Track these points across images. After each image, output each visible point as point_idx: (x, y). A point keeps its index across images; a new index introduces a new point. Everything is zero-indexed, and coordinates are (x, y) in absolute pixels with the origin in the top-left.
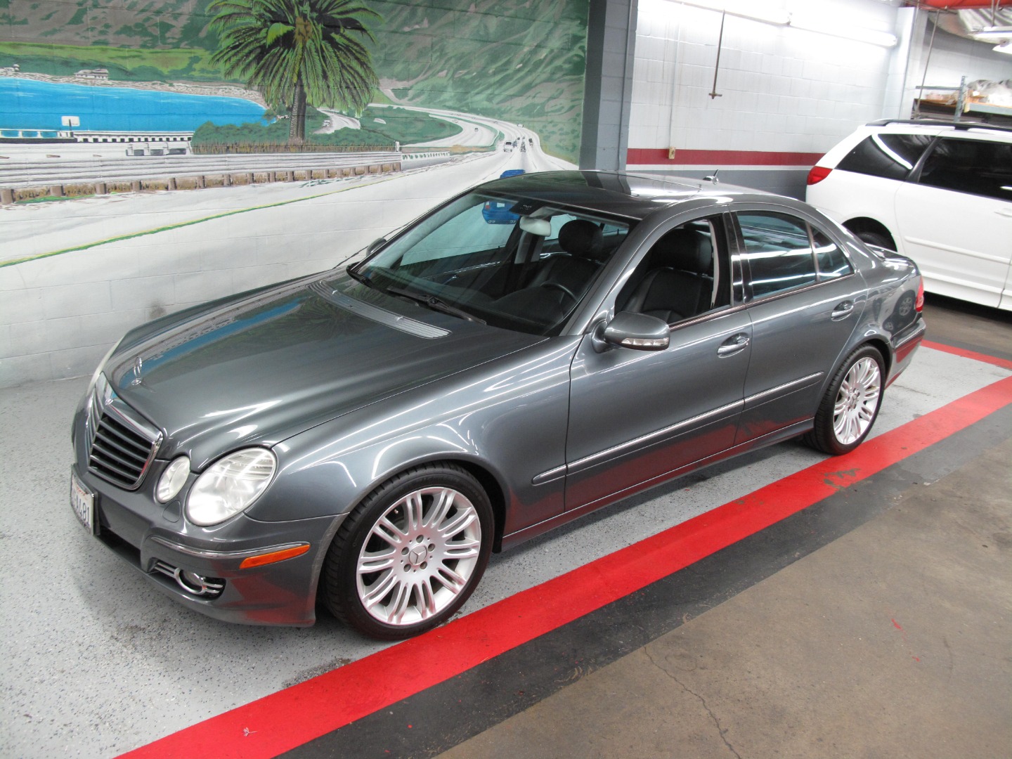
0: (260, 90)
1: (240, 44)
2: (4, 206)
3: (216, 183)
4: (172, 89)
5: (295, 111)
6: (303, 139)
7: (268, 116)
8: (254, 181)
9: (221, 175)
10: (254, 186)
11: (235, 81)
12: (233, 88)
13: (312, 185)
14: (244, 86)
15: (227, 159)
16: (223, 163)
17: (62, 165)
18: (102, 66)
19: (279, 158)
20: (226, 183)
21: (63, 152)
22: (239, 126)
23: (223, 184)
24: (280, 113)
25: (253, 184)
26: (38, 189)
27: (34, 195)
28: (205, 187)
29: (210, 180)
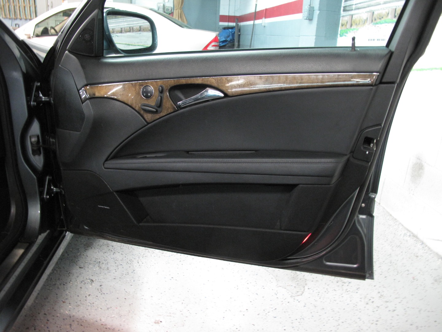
26: (384, 12)
27: (381, 18)
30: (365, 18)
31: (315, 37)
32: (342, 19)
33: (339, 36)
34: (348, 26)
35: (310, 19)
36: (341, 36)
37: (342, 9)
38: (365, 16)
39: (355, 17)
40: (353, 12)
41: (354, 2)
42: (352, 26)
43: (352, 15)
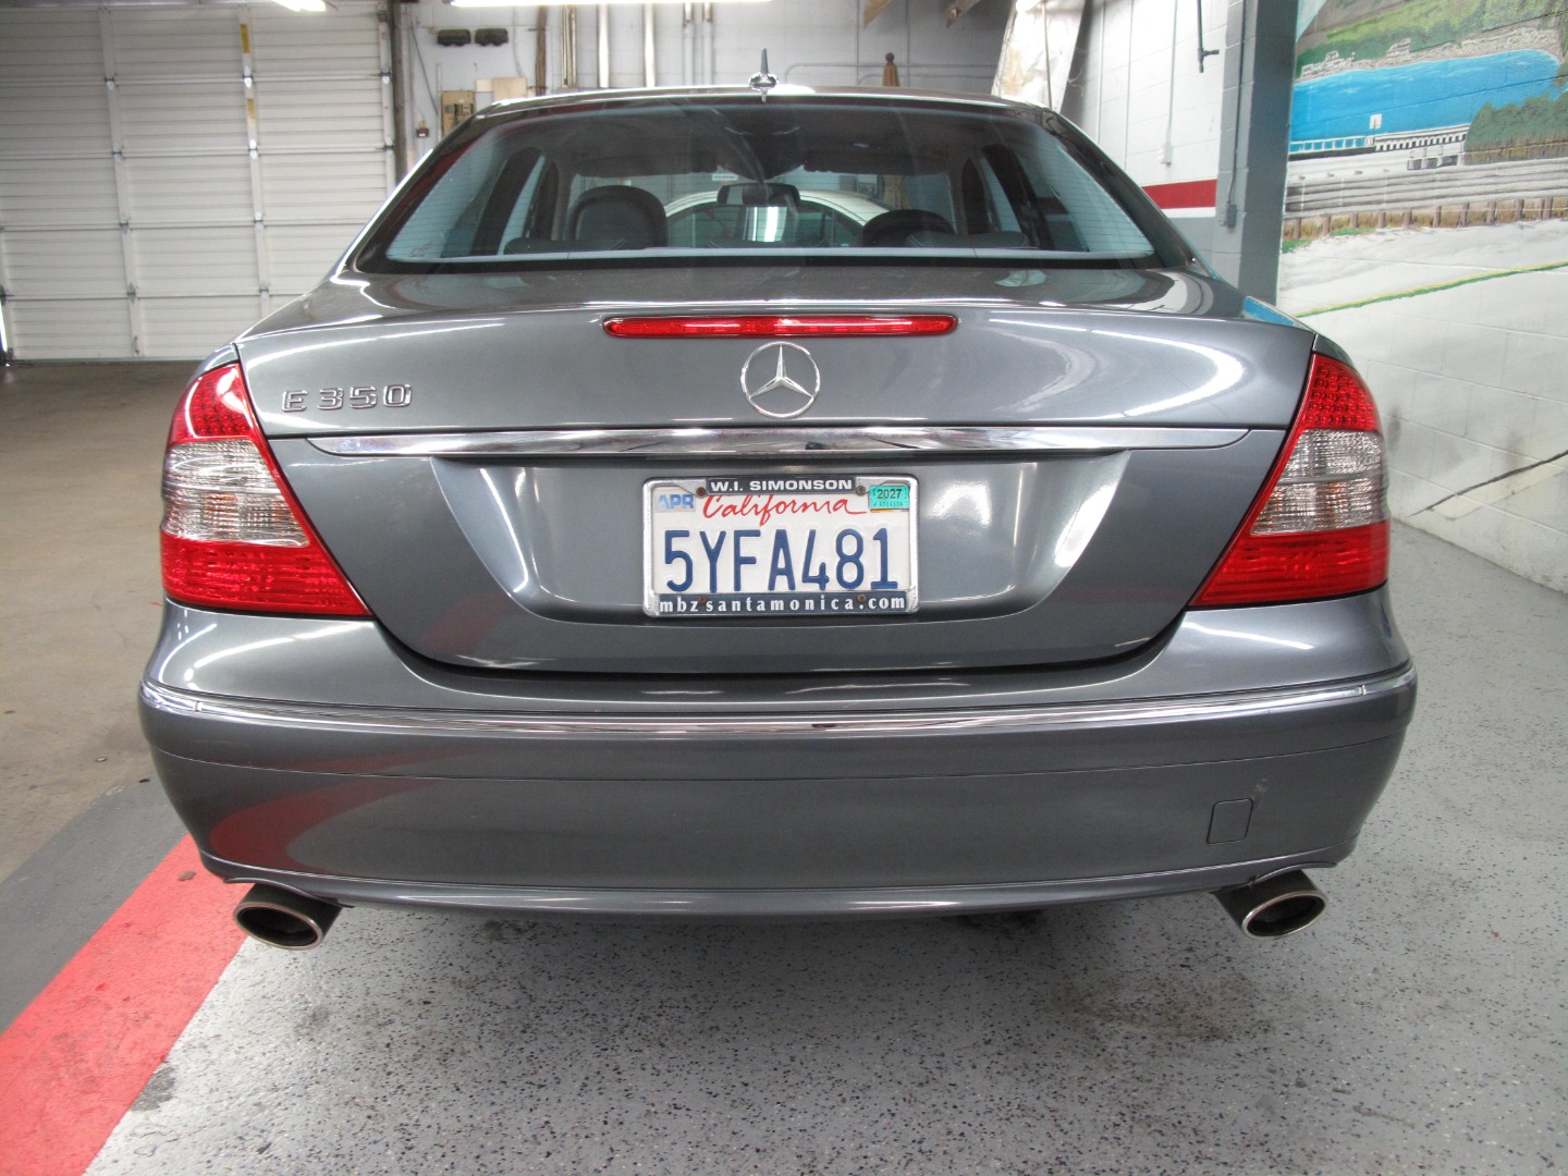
2: (1324, 238)
3: (1478, 219)
4: (1460, 52)
7: (1562, 77)
8: (1523, 217)
9: (1486, 204)
10: (1522, 226)
11: (1527, 19)
12: (1523, 30)
14: (1538, 22)
15: (1497, 172)
16: (1491, 180)
17: (1365, 184)
18: (1407, 34)
19: (1557, 167)
20: (1489, 217)
21: (1367, 166)
22: (1519, 106)
23: (1485, 220)
25: (1520, 222)
26: (1344, 217)
27: (1340, 226)
28: (1467, 223)
29: (1474, 213)
30: (1318, 224)
31: (1240, 255)
32: (1286, 226)
33: (1281, 251)
34: (1295, 236)
35: (1230, 222)
36: (1285, 252)
37: (1284, 207)
38: (1318, 222)
39: (1304, 222)
40: (1301, 214)
41: (1303, 198)
42: (1300, 236)
43: (1300, 219)
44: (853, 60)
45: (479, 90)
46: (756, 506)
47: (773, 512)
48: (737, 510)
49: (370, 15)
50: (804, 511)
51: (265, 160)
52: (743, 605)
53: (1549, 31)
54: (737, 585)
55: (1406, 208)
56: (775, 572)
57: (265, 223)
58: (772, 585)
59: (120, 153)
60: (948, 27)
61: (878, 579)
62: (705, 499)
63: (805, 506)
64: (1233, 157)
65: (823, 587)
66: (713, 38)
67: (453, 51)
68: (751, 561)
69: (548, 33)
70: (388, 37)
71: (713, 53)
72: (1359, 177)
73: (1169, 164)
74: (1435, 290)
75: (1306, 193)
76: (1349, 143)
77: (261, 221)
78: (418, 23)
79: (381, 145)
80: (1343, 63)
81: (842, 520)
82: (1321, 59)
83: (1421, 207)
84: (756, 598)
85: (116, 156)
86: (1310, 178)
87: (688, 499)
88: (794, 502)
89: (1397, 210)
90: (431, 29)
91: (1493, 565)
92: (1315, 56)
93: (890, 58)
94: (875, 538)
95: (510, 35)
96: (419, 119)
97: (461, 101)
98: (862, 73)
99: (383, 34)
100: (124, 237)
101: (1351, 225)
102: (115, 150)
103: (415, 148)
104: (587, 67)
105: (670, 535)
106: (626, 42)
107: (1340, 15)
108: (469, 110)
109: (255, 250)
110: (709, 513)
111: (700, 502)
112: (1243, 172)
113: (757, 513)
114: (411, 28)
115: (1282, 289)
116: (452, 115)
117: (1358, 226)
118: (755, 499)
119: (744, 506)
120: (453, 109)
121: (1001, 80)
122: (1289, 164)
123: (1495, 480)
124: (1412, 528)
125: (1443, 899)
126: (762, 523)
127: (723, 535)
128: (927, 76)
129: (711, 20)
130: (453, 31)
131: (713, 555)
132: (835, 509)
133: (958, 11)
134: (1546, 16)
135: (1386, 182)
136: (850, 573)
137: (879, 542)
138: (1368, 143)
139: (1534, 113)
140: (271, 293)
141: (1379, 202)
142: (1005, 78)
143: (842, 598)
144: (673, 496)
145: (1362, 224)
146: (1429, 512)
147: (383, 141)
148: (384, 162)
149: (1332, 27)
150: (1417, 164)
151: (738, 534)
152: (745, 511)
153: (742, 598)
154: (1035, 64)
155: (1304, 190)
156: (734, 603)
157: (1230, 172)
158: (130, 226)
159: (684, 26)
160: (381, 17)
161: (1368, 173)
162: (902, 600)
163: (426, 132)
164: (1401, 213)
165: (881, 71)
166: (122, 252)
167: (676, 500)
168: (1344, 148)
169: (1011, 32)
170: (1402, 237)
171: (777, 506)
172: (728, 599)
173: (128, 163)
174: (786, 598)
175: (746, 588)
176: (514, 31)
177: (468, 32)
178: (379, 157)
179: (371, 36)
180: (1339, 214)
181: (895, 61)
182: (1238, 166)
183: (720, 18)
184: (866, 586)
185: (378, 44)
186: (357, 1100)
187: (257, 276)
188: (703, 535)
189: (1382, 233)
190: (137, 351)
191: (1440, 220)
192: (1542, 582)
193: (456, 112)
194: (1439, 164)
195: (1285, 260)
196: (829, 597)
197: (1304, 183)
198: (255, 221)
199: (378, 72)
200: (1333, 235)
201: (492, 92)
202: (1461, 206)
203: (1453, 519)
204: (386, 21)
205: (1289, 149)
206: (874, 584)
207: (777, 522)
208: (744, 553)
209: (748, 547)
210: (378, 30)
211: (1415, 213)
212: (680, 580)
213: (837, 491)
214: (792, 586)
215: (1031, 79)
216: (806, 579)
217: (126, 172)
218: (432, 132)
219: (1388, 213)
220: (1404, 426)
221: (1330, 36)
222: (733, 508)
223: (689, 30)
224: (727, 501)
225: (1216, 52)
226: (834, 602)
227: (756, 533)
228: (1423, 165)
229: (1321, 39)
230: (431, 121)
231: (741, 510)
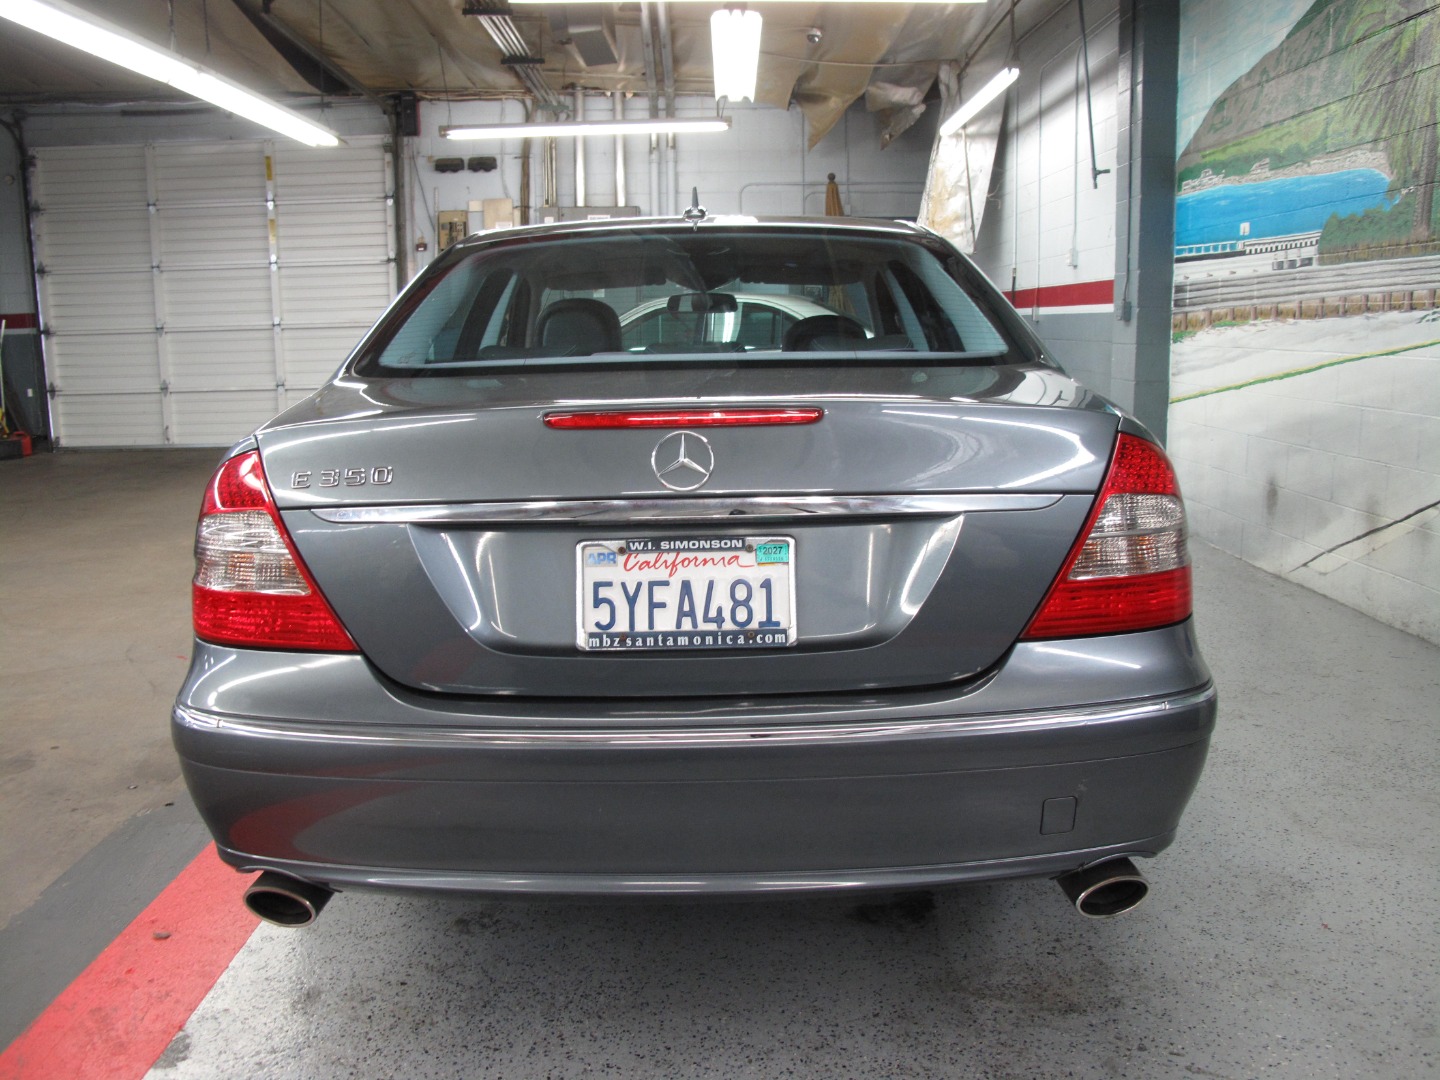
0: (1385, 149)
1: (1372, 75)
2: (1207, 330)
3: (1332, 311)
4: (1310, 170)
5: (1423, 174)
6: (1428, 229)
7: (1392, 191)
8: (1368, 309)
9: (1338, 298)
10: (1368, 318)
11: (1360, 144)
12: (1359, 152)
13: (1434, 320)
14: (1369, 146)
15: (1344, 272)
16: (1341, 278)
17: (1239, 282)
18: (1266, 155)
19: (1398, 267)
20: (1341, 310)
21: (1238, 267)
22: (1359, 216)
23: (1338, 313)
24: (1405, 184)
25: (1366, 314)
26: (1223, 311)
27: (1219, 319)
28: (1324, 315)
29: (1328, 306)
30: (1202, 317)
31: (1135, 346)
32: (1175, 319)
33: (1171, 341)
34: (1183, 328)
35: (1126, 316)
36: (1175, 342)
37: (1173, 303)
38: (1202, 316)
39: (1190, 315)
40: (1187, 309)
41: (1188, 295)
42: (1187, 328)
43: (1186, 313)
44: (798, 178)
45: (471, 209)
46: (666, 562)
47: (680, 566)
48: (651, 564)
49: (377, 147)
50: (704, 565)
51: (283, 271)
52: (656, 641)
53: (1379, 153)
54: (651, 624)
55: (1273, 303)
56: (681, 614)
57: (283, 327)
58: (679, 625)
59: (158, 267)
60: (883, 148)
61: (764, 619)
62: (626, 556)
63: (705, 562)
64: (1126, 261)
65: (720, 626)
66: (676, 162)
67: (449, 176)
68: (663, 605)
69: (531, 161)
70: (391, 165)
71: (676, 175)
72: (1233, 276)
73: (1075, 267)
74: (1300, 373)
75: (1191, 291)
76: (1224, 247)
77: (279, 325)
78: (418, 153)
79: (385, 258)
80: (1216, 179)
81: (734, 572)
82: (1197, 176)
83: (1285, 302)
84: (666, 635)
85: (155, 270)
86: (1193, 278)
87: (612, 557)
88: (696, 559)
89: (1266, 304)
90: (430, 158)
91: (1360, 614)
92: (1192, 173)
93: (832, 177)
94: (762, 586)
95: (498, 163)
96: (418, 235)
97: (456, 220)
98: (808, 191)
99: (388, 163)
100: (160, 340)
101: (1229, 318)
102: (154, 264)
103: (415, 260)
104: (566, 189)
105: (597, 585)
106: (600, 167)
107: (1211, 138)
108: (462, 227)
109: (273, 350)
110: (628, 567)
111: (621, 559)
112: (1136, 274)
113: (667, 567)
114: (413, 158)
115: (1173, 375)
116: (447, 232)
117: (1234, 319)
118: (665, 556)
119: (656, 562)
120: (448, 226)
121: (928, 195)
122: (1175, 265)
123: (1359, 538)
124: (1290, 582)
125: (1283, 898)
126: (671, 575)
127: (639, 585)
128: (863, 192)
129: (674, 147)
130: (449, 159)
131: (632, 601)
132: (729, 563)
133: (891, 136)
134: (1375, 141)
135: (1256, 281)
136: (742, 615)
137: (764, 590)
138: (1239, 247)
139: (1371, 222)
140: (286, 387)
141: (1251, 298)
142: (933, 194)
143: (735, 635)
144: (600, 554)
145: (1237, 317)
146: (1303, 568)
147: (387, 254)
148: (388, 273)
149: (1205, 149)
150: (1280, 265)
151: (652, 584)
152: (657, 565)
153: (655, 635)
154: (959, 181)
155: (1188, 288)
156: (648, 639)
157: (1125, 273)
158: (165, 330)
159: (651, 152)
160: (387, 148)
161: (1242, 273)
162: (783, 636)
163: (425, 246)
164: (1269, 307)
165: (824, 189)
166: (157, 353)
167: (602, 557)
168: (1220, 251)
169: (937, 154)
170: (1271, 328)
171: (683, 561)
172: (644, 636)
173: (165, 276)
174: (690, 635)
175: (659, 627)
176: (502, 161)
177: (462, 161)
178: (383, 269)
179: (377, 165)
180: (1219, 309)
181: (836, 180)
182: (1131, 267)
183: (682, 145)
184: (754, 625)
185: (384, 171)
186: (342, 1061)
187: (274, 373)
188: (624, 585)
189: (1254, 325)
190: (168, 439)
191: (1302, 313)
192: (1402, 628)
193: (451, 228)
194: (1298, 265)
195: (1175, 348)
196: (725, 634)
197: (1188, 281)
198: (274, 325)
199: (383, 195)
200: (1214, 327)
201: (483, 212)
202: (1318, 301)
203: (1325, 574)
204: (391, 151)
205: (1175, 252)
206: (761, 624)
207: (683, 574)
208: (656, 600)
209: (659, 595)
210: (384, 159)
211: (1281, 306)
212: (605, 621)
213: (730, 549)
214: (695, 624)
215: (955, 194)
216: (706, 619)
217: (163, 284)
218: (430, 247)
219: (1259, 307)
220: (1280, 492)
221: (1204, 157)
222: (648, 563)
223: (654, 156)
224: (642, 557)
225: (1107, 171)
226: (728, 638)
227: (666, 583)
228: (1286, 265)
229: (1196, 159)
230: (429, 236)
231: (654, 565)
